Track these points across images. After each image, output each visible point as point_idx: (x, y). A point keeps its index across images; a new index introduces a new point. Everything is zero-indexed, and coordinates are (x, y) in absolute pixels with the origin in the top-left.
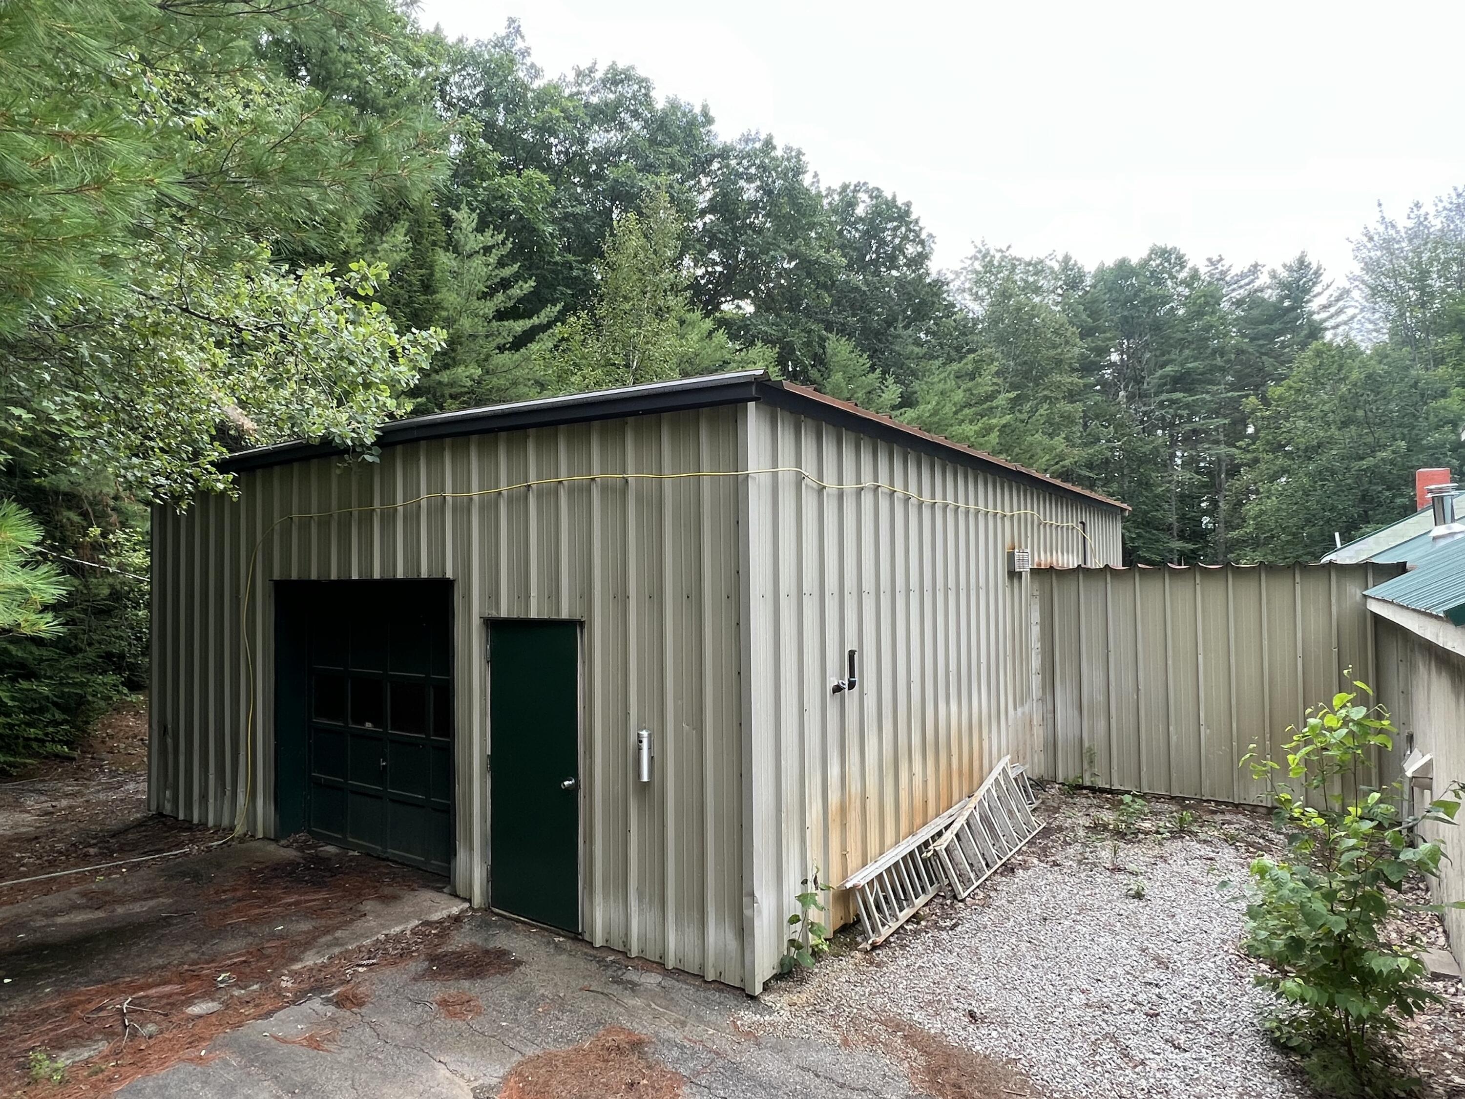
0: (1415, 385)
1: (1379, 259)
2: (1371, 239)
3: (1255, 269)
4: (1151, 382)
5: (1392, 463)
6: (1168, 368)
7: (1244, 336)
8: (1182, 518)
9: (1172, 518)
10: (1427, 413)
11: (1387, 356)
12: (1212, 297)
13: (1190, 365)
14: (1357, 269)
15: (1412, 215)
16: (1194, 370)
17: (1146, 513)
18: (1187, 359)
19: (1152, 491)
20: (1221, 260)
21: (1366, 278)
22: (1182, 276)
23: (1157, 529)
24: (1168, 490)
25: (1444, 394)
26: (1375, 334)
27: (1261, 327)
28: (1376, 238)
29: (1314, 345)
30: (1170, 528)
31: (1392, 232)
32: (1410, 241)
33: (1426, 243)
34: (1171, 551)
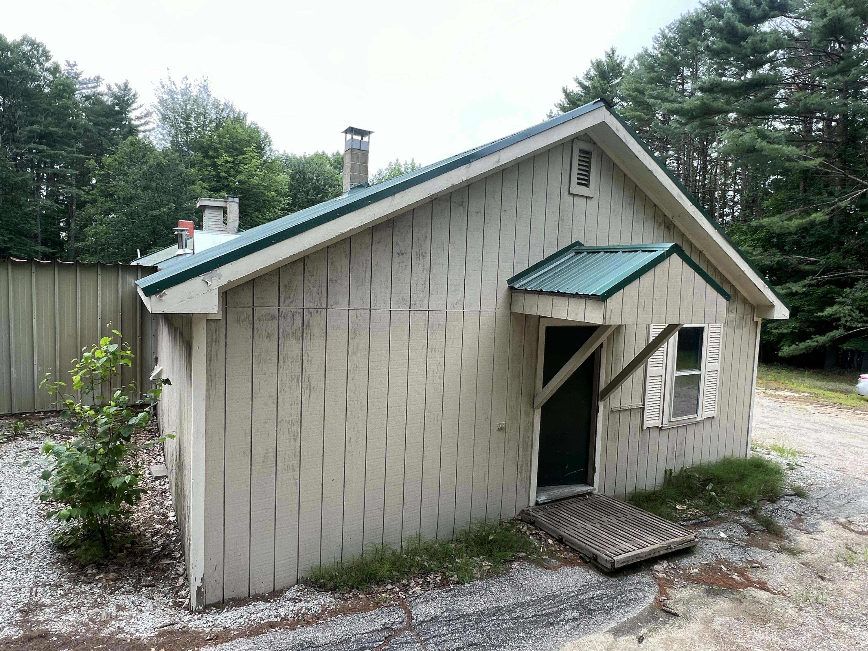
0: (180, 175)
1: (166, 100)
2: (163, 87)
3: (97, 79)
4: (22, 133)
5: (168, 214)
6: (35, 127)
7: (90, 120)
8: (45, 231)
9: (37, 230)
10: (186, 191)
11: (168, 156)
12: (69, 87)
13: (53, 129)
14: (156, 101)
15: (184, 82)
16: (56, 133)
17: (16, 224)
18: (50, 124)
19: (21, 210)
20: (75, 65)
21: (160, 108)
22: (48, 65)
23: (25, 236)
24: (34, 211)
25: (193, 183)
26: (163, 142)
27: (101, 118)
28: (166, 87)
29: (131, 138)
30: (36, 236)
31: (174, 87)
32: (182, 95)
33: (189, 100)
34: (36, 252)
